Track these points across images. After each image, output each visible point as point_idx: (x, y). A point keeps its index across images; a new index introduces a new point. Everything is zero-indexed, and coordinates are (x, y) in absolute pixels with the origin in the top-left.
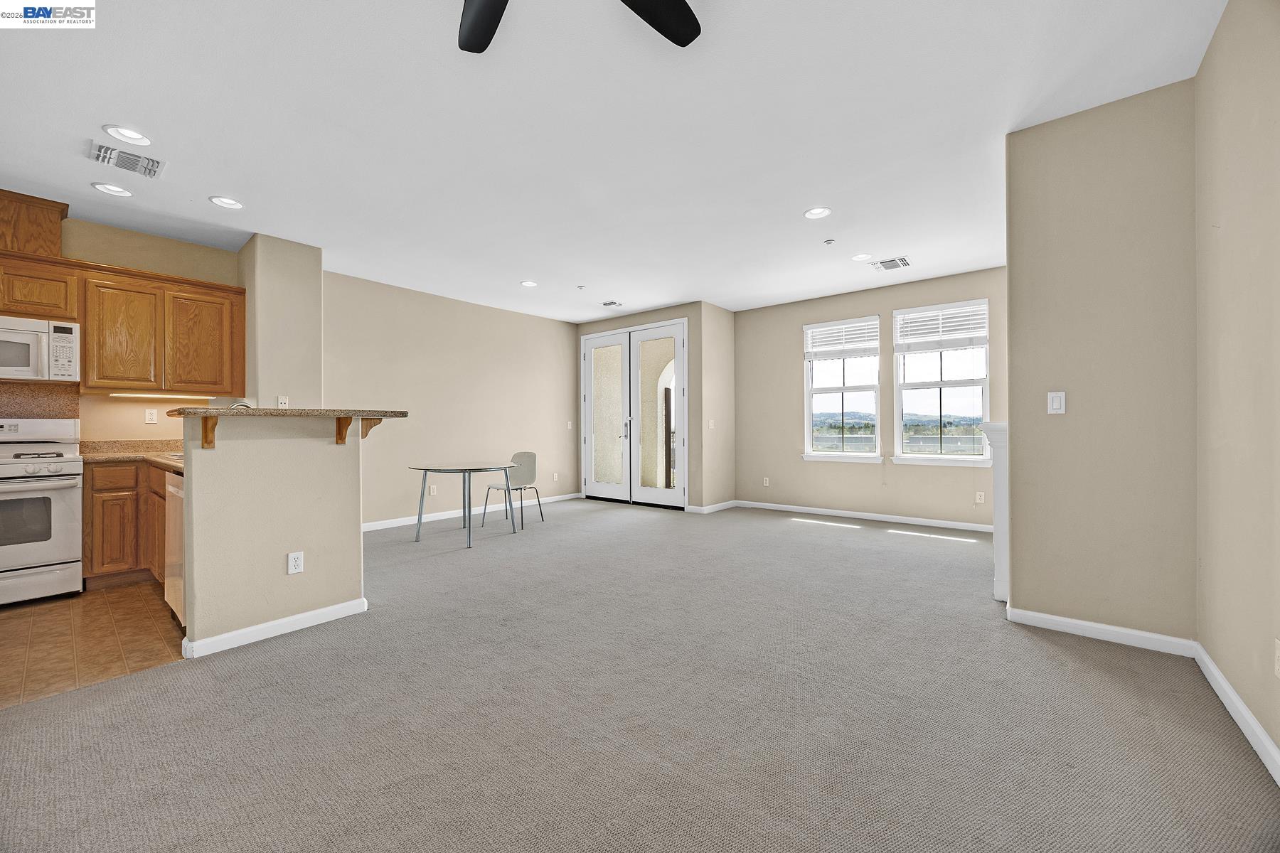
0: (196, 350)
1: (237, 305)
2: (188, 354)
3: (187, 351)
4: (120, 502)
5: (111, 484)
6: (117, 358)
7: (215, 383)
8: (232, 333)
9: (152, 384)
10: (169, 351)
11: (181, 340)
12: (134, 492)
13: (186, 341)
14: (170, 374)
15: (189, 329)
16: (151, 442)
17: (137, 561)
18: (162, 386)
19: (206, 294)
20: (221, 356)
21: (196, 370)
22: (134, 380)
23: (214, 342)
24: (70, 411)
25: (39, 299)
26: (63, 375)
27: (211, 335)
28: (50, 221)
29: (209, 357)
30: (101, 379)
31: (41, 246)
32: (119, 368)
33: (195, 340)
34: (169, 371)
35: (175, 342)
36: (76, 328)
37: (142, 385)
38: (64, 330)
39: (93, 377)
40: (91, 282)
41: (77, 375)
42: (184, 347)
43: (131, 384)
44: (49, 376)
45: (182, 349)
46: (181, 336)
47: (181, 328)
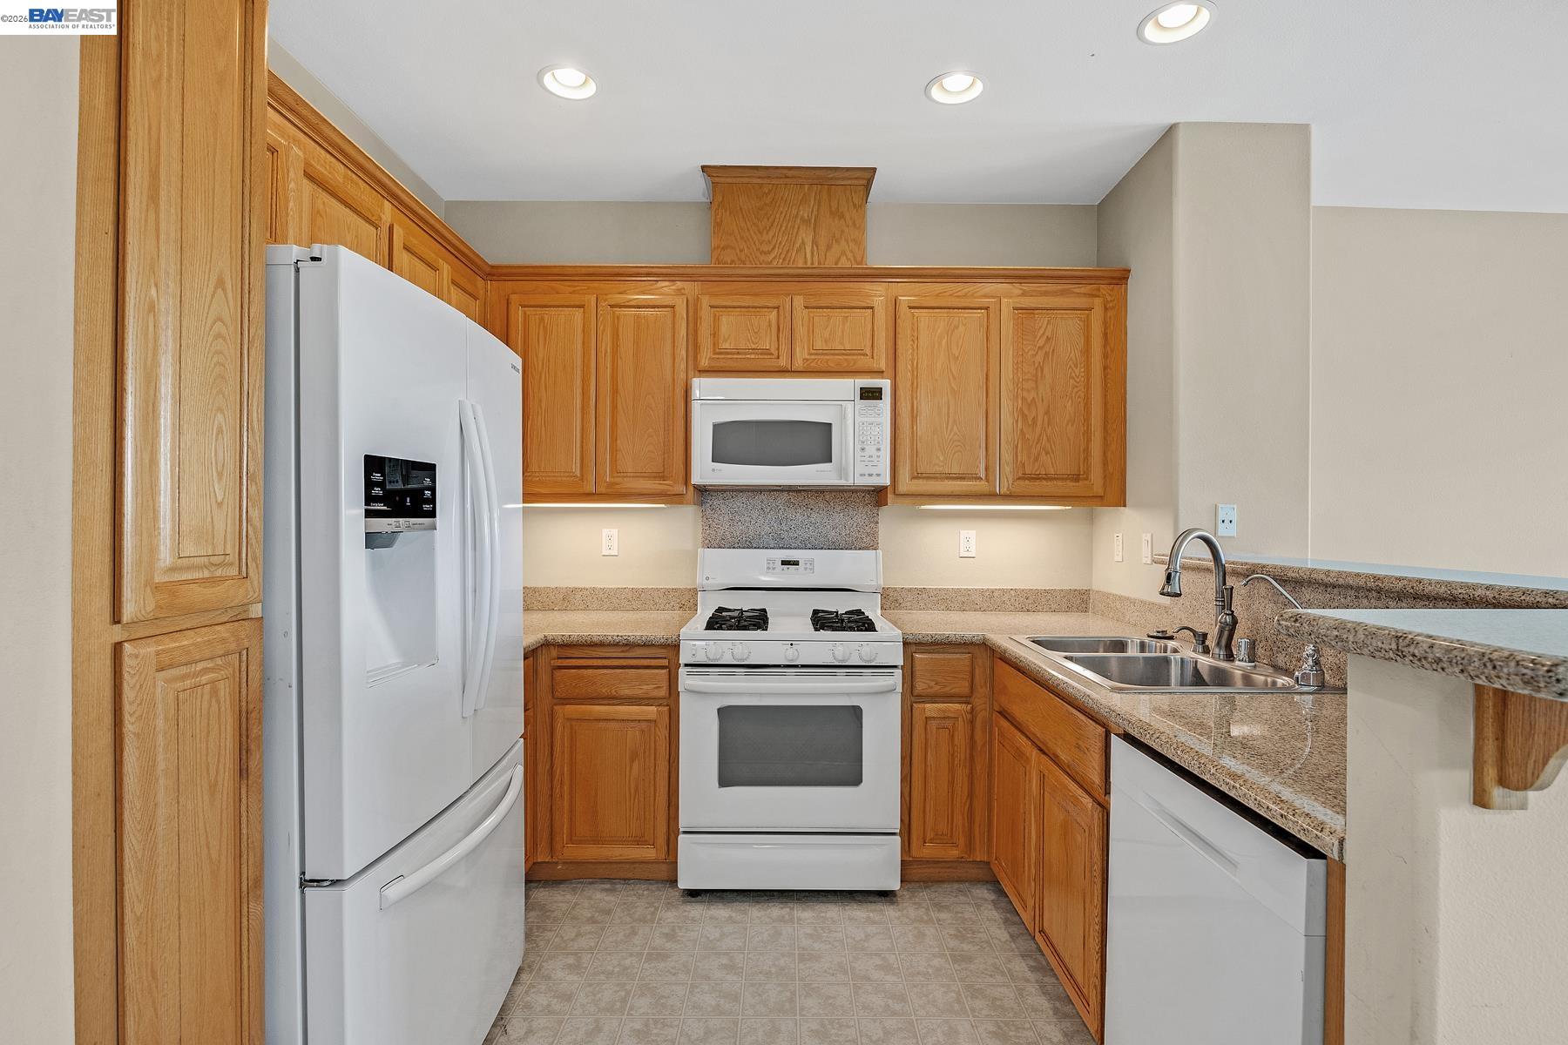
0: (1047, 412)
1: (1113, 308)
2: (1034, 420)
3: (1034, 414)
4: (948, 723)
5: (937, 687)
6: (935, 437)
7: (1076, 478)
8: (1105, 368)
9: (981, 486)
10: (1007, 419)
11: (1025, 394)
12: (969, 707)
13: (1033, 394)
14: (1008, 464)
15: (1036, 369)
16: (968, 592)
17: (970, 846)
18: (995, 487)
19: (1062, 293)
20: (1087, 420)
21: (1047, 453)
22: (957, 478)
23: (1076, 390)
24: (868, 534)
25: (842, 344)
26: (870, 475)
27: (1071, 377)
28: (855, 205)
29: (1067, 424)
30: (913, 478)
31: (843, 253)
32: (938, 457)
33: (1046, 390)
34: (1007, 457)
35: (1016, 398)
36: (886, 389)
37: (969, 486)
38: (871, 393)
39: (904, 475)
40: (903, 302)
41: (887, 474)
42: (1029, 407)
43: (955, 485)
44: (854, 479)
45: (1026, 410)
46: (1025, 385)
47: (1025, 368)
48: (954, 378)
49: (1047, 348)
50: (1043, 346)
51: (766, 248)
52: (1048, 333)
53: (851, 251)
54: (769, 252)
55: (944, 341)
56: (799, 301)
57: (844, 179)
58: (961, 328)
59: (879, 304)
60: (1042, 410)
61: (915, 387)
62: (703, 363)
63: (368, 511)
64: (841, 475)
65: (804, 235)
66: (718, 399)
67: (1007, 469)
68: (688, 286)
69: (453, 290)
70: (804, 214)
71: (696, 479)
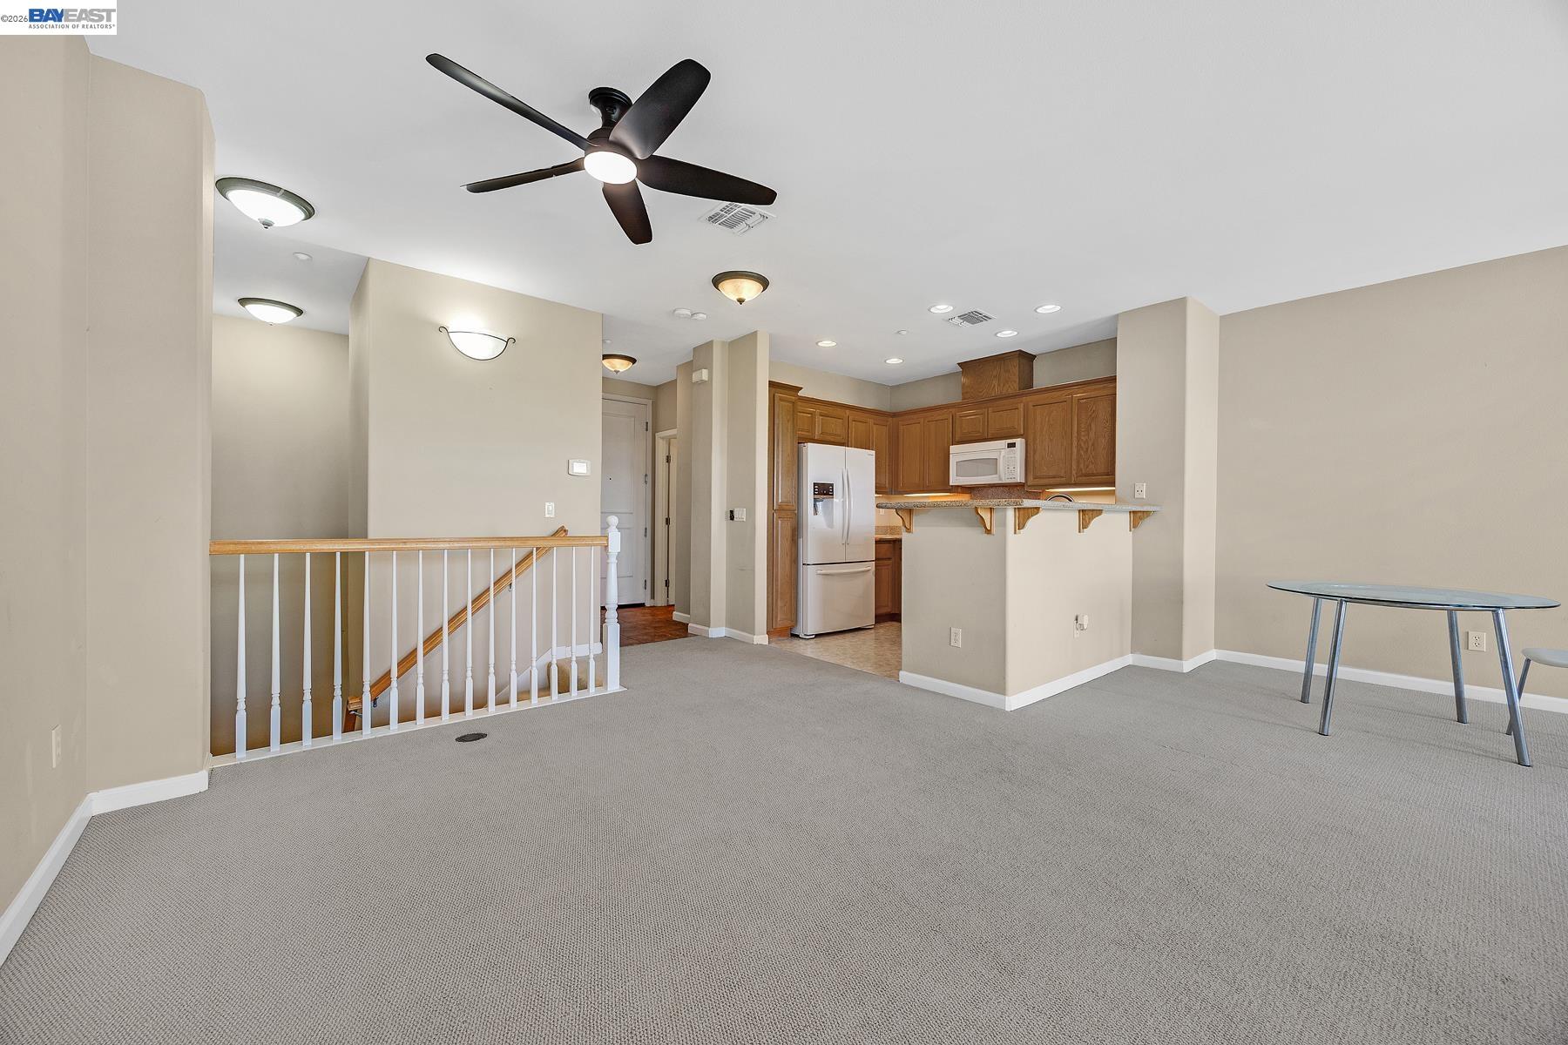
0: (1093, 445)
3: (1086, 446)
6: (1045, 460)
7: (1107, 474)
9: (1063, 480)
11: (1083, 438)
14: (1074, 470)
15: (1088, 426)
18: (1069, 480)
19: (1102, 389)
21: (1093, 463)
22: (1054, 478)
25: (1006, 425)
26: (1011, 478)
27: (1105, 427)
29: (1102, 450)
30: (1034, 478)
31: (1009, 387)
32: (1044, 469)
33: (1092, 435)
34: (1074, 467)
35: (1079, 440)
36: (1019, 442)
37: (1058, 480)
38: (1012, 445)
39: (1031, 478)
40: (1031, 404)
41: (1019, 477)
42: (1085, 443)
43: (1052, 481)
44: (1005, 480)
45: (1082, 445)
46: (1083, 433)
47: (1083, 426)
48: (1051, 434)
51: (981, 390)
52: (1094, 409)
53: (1013, 386)
54: (982, 392)
55: (1047, 419)
56: (991, 410)
57: (1009, 356)
58: (1054, 413)
59: (1021, 406)
60: (1090, 444)
61: (1035, 439)
62: (957, 439)
63: (814, 494)
64: (1000, 479)
65: (995, 382)
66: (958, 453)
67: (1074, 472)
68: (953, 410)
69: (875, 427)
70: (995, 373)
71: (952, 483)
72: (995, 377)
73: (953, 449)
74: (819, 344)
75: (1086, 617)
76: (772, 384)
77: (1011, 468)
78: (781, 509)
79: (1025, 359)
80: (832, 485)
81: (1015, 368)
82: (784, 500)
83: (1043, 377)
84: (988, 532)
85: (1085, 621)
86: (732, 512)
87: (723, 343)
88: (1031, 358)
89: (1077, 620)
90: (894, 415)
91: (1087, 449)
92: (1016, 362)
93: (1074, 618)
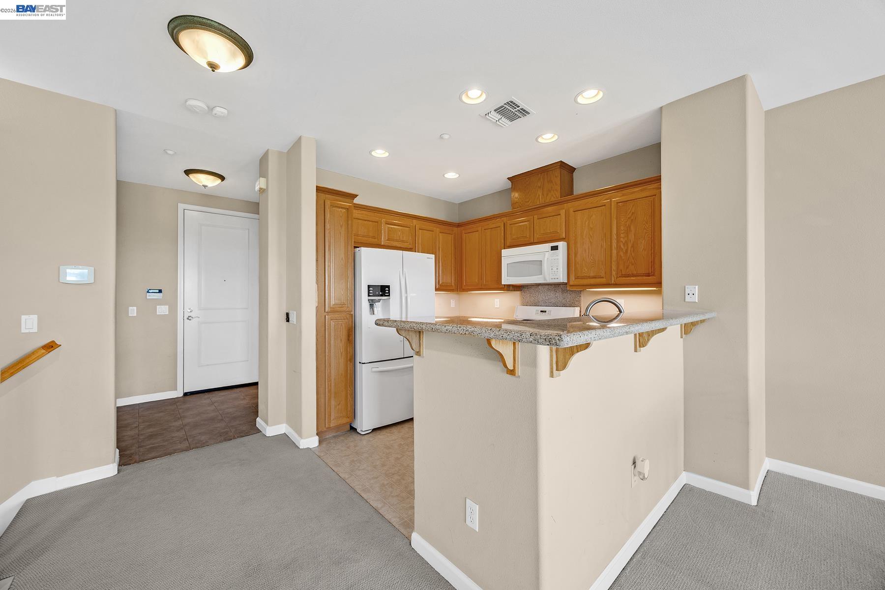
0: (633, 246)
3: (626, 248)
6: (584, 262)
7: (648, 275)
10: (614, 251)
11: (622, 239)
13: (626, 239)
14: (614, 271)
18: (610, 281)
21: (633, 264)
22: (593, 278)
23: (646, 234)
24: (577, 301)
25: (549, 230)
26: (555, 279)
27: (645, 229)
28: (556, 176)
29: (643, 250)
30: (576, 279)
31: (552, 195)
32: (585, 270)
33: (632, 237)
34: (614, 267)
35: (618, 241)
36: (562, 245)
37: (598, 281)
38: (555, 248)
39: (572, 278)
40: (571, 210)
41: (562, 277)
42: (624, 244)
43: (593, 281)
44: (549, 280)
45: (622, 247)
46: (622, 235)
47: (622, 228)
48: (591, 237)
49: (632, 218)
50: (631, 217)
51: (527, 200)
52: (633, 211)
53: (555, 194)
54: (528, 202)
55: (587, 223)
56: (536, 217)
57: (552, 168)
58: (594, 216)
59: (563, 212)
60: (630, 245)
61: (576, 243)
62: (508, 244)
63: (369, 296)
64: (545, 279)
65: (540, 193)
66: (509, 256)
67: (614, 273)
68: (505, 219)
69: (440, 234)
70: (539, 184)
71: (503, 283)
72: (540, 187)
73: (505, 252)
74: (373, 153)
75: (647, 462)
76: (319, 189)
77: (555, 269)
78: (333, 311)
79: (565, 170)
80: (388, 287)
81: (556, 177)
82: (337, 302)
83: (581, 186)
84: (512, 372)
85: (646, 467)
86: (287, 314)
87: (280, 153)
88: (572, 170)
89: (634, 463)
90: (459, 225)
91: (627, 251)
92: (557, 173)
93: (631, 462)
